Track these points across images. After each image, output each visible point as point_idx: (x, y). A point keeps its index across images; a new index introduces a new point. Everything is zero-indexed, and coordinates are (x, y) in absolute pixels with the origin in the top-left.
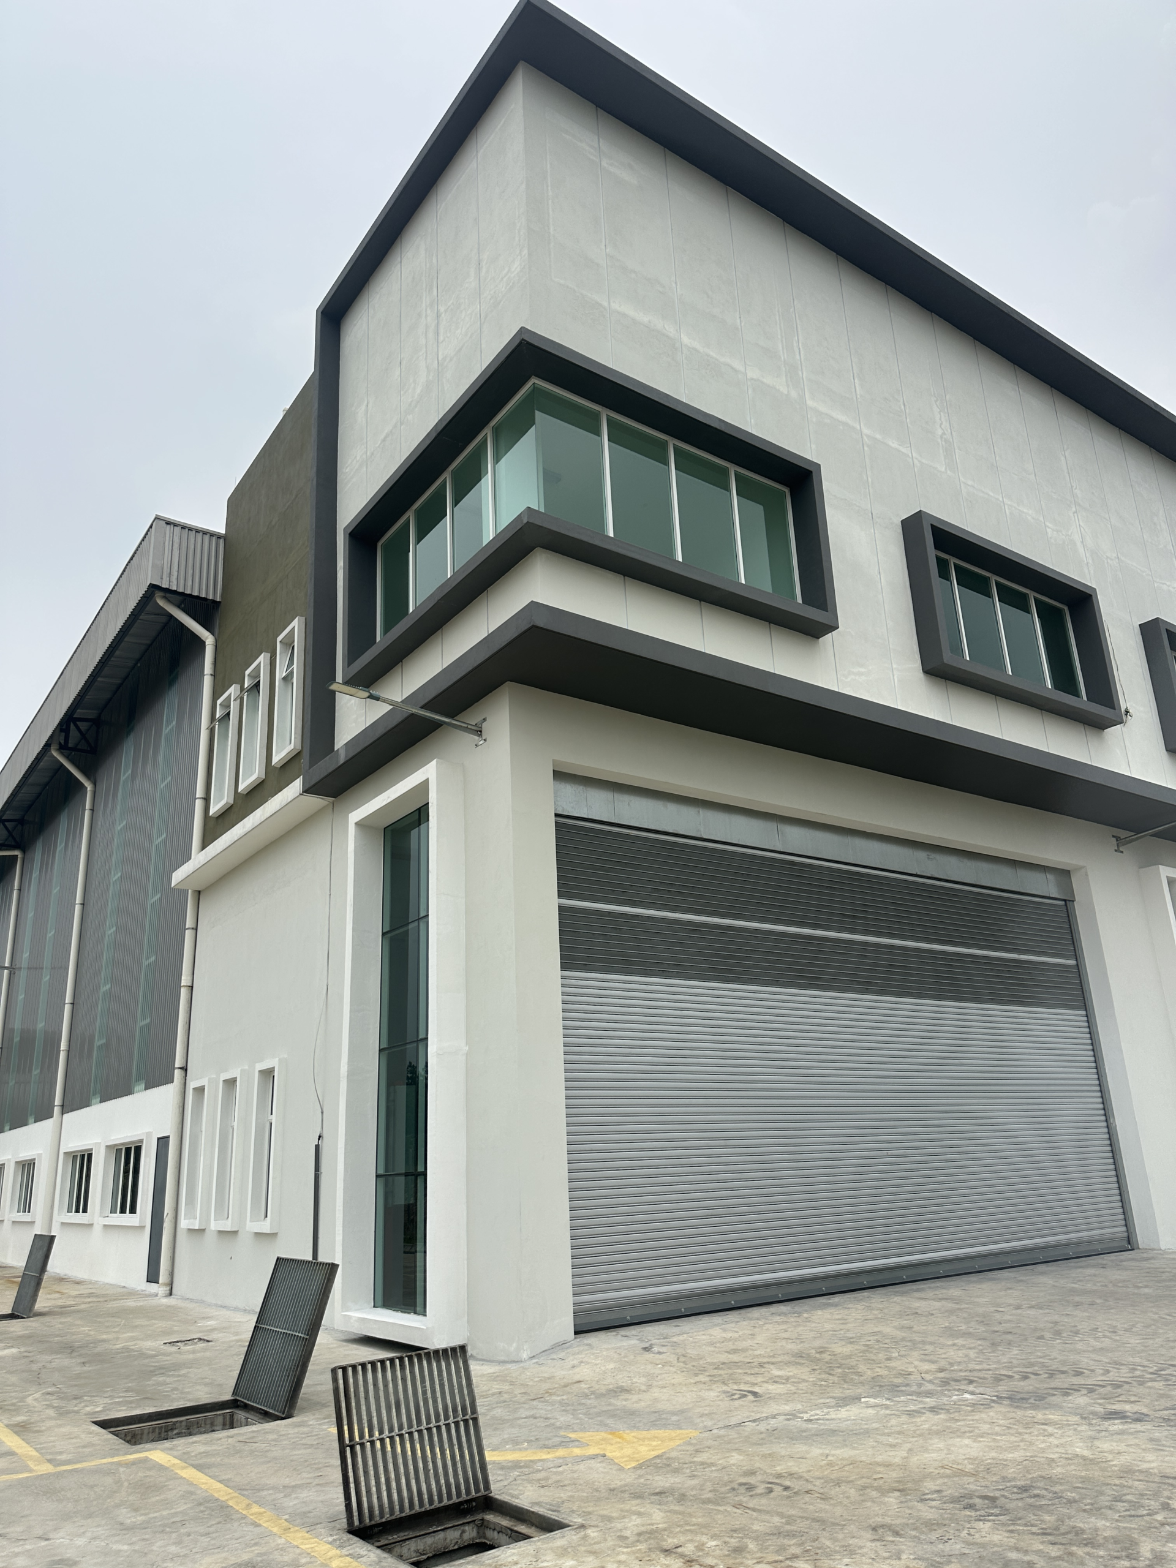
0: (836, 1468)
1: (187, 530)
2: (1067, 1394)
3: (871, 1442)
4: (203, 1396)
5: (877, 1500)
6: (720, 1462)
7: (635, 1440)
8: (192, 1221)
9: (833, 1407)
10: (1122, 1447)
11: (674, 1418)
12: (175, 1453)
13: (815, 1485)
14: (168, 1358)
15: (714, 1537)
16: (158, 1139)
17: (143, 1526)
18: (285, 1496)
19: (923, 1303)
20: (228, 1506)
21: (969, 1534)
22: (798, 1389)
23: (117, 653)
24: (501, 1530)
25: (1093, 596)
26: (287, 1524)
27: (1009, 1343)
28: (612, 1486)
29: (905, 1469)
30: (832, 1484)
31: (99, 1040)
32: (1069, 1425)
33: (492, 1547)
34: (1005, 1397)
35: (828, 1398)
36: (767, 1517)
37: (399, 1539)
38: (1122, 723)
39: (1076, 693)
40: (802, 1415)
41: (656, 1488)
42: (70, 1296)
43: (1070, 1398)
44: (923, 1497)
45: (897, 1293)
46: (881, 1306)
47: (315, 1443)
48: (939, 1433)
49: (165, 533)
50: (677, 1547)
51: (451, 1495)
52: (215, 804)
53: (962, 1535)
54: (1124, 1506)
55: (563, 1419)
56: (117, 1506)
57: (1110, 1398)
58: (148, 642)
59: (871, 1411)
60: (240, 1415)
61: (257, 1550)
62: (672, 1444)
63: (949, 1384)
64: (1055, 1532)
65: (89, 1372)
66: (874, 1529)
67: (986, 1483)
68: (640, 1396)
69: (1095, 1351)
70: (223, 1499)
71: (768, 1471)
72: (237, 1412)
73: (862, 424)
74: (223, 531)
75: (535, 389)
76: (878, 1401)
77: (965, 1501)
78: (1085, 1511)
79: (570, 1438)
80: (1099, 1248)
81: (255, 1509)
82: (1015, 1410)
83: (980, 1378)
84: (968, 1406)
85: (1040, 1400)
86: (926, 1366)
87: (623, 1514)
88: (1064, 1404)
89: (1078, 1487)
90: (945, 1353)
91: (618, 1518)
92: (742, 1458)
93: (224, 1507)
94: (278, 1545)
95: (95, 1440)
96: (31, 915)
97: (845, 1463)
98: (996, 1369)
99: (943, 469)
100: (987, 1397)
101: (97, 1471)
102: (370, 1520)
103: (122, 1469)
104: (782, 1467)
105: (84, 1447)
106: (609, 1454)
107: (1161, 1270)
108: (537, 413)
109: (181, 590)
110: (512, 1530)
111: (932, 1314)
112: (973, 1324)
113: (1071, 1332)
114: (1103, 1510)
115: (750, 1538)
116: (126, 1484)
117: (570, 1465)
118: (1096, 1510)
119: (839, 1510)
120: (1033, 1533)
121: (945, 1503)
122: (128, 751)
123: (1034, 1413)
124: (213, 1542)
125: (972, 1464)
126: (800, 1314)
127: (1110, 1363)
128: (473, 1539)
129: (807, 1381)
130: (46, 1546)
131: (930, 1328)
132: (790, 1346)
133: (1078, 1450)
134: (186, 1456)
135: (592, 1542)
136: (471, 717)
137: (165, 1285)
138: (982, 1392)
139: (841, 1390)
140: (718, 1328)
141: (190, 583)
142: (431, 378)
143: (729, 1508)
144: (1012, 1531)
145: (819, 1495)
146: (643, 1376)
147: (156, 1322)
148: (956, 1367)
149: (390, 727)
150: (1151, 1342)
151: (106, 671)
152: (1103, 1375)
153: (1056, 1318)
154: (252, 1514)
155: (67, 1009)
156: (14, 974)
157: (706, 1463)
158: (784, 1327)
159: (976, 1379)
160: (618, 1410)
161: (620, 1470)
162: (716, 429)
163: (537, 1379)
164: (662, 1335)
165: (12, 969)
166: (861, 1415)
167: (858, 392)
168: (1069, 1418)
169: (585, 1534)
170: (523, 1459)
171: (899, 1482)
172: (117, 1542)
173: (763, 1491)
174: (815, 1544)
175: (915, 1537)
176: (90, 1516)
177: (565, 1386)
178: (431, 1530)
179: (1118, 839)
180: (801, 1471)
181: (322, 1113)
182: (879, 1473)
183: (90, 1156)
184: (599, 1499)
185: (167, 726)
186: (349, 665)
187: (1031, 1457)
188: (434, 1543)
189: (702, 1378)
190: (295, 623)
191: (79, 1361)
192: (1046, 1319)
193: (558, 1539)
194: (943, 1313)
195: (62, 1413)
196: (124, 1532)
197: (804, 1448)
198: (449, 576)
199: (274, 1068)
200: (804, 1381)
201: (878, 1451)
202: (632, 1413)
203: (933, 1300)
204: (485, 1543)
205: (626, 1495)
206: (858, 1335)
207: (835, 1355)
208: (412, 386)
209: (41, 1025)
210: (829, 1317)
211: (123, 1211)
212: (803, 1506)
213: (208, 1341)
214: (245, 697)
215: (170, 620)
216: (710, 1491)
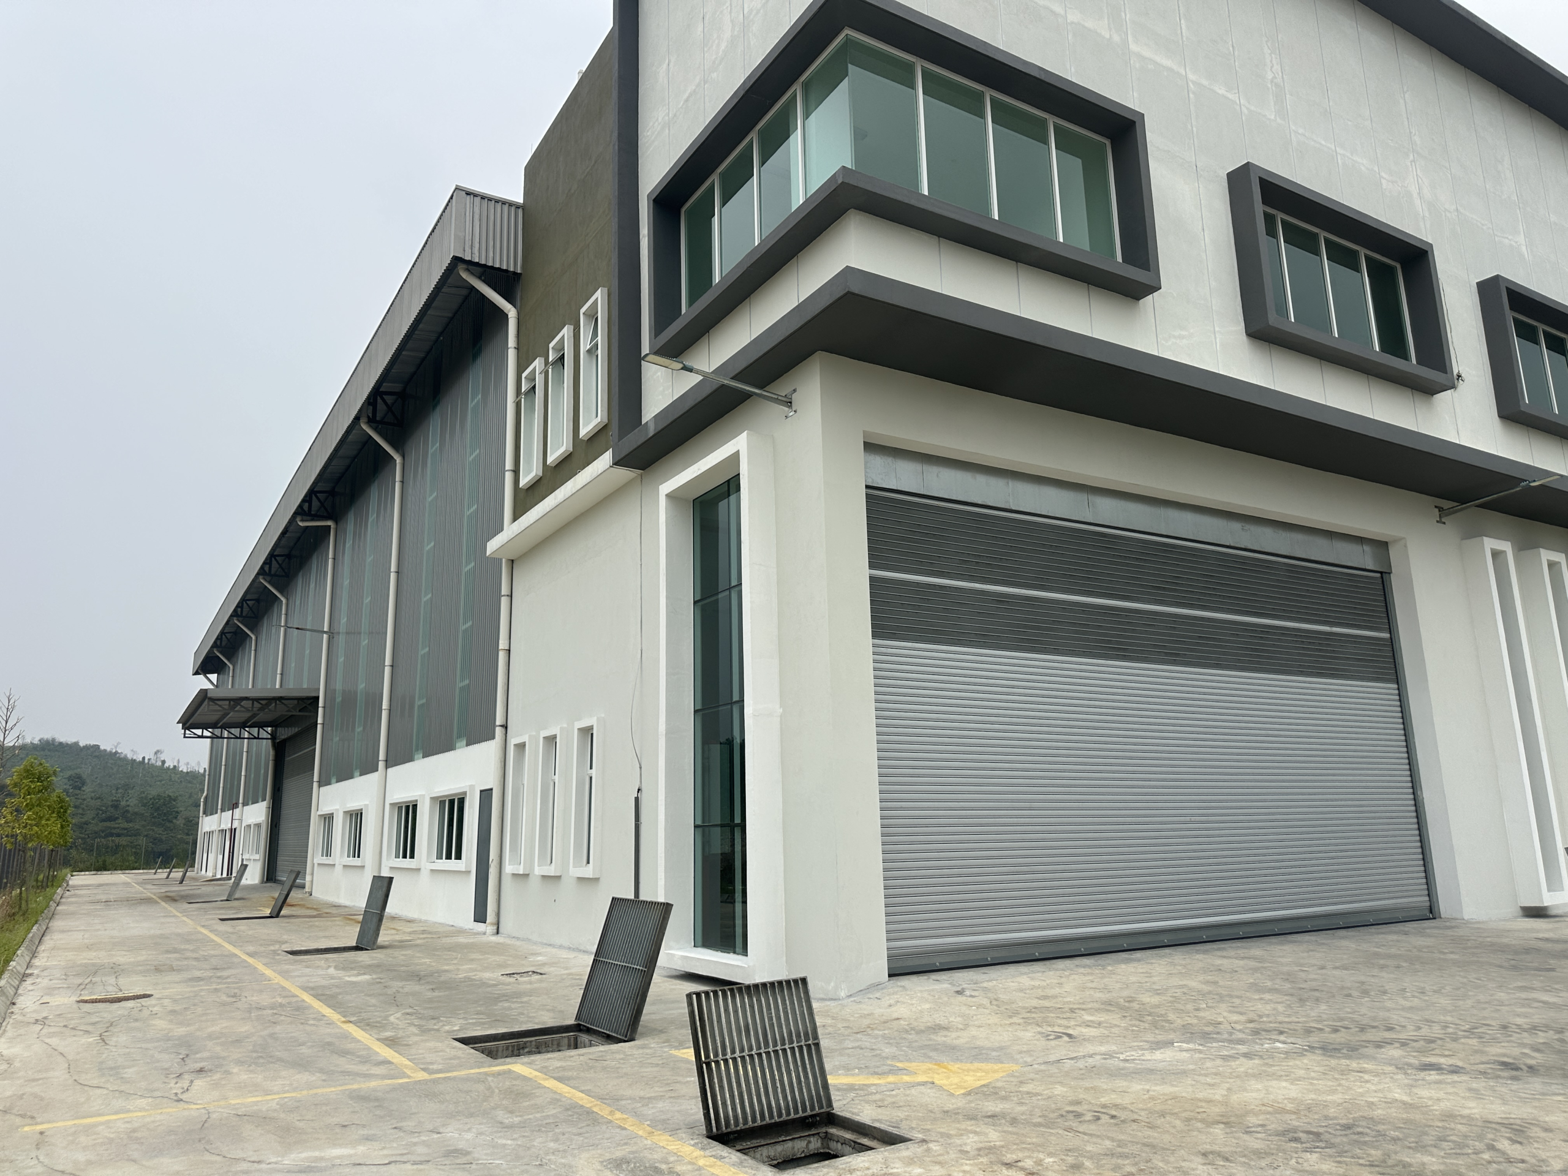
0: (1159, 1101)
1: (486, 200)
2: (1380, 1047)
3: (1189, 1081)
4: (548, 1020)
5: (1203, 1130)
6: (1045, 1092)
7: (960, 1071)
8: (516, 866)
9: (1147, 1050)
10: (1441, 1095)
11: (994, 1054)
12: (535, 1067)
13: (1140, 1116)
14: (507, 987)
15: (1050, 1155)
16: (481, 791)
17: (522, 1126)
18: (643, 1106)
19: (1225, 961)
20: (593, 1112)
21: (1297, 1163)
22: (1111, 1033)
23: (421, 326)
24: (845, 1142)
25: (1429, 253)
26: (650, 1129)
27: (1317, 1000)
28: (946, 1109)
29: (1227, 1105)
30: (1157, 1115)
31: (419, 699)
32: (1385, 1073)
33: (836, 1156)
34: (1317, 1047)
35: (1141, 1041)
36: (1100, 1141)
37: (752, 1146)
38: (1453, 388)
39: (1405, 356)
40: (1118, 1056)
41: (987, 1112)
42: (405, 933)
43: (1383, 1050)
44: (1248, 1130)
45: (1198, 952)
46: (1184, 962)
47: (660, 1062)
48: (1257, 1076)
49: (466, 204)
50: (1017, 1162)
51: (798, 1110)
52: (525, 476)
53: (1290, 1163)
54: (1449, 1146)
55: (888, 1051)
56: (494, 1109)
57: (1424, 1052)
58: (450, 315)
59: (1186, 1055)
60: (584, 1038)
61: (628, 1149)
62: (997, 1076)
63: (1259, 1033)
64: (1382, 1164)
65: (440, 997)
66: (1204, 1155)
67: (1308, 1120)
68: (958, 1034)
69: (1403, 1009)
70: (588, 1106)
71: (1093, 1102)
72: (583, 1035)
73: (1187, 70)
74: (521, 201)
75: (848, 41)
76: (1191, 1046)
77: (1290, 1135)
78: (1410, 1148)
79: (898, 1067)
80: (1400, 916)
81: (618, 1115)
82: (1329, 1059)
83: (1290, 1030)
84: (1280, 1053)
85: (1352, 1051)
86: (1235, 1017)
87: (961, 1132)
88: (1378, 1055)
89: (1402, 1128)
90: (1253, 1006)
91: (956, 1135)
92: (1065, 1089)
93: (589, 1112)
94: (646, 1145)
95: (460, 1053)
96: (346, 582)
97: (1166, 1097)
98: (1305, 1022)
99: (1273, 117)
100: (1298, 1046)
101: (467, 1079)
102: (726, 1128)
103: (490, 1079)
104: (1107, 1098)
105: (451, 1059)
106: (937, 1082)
107: (1465, 938)
108: (850, 66)
109: (483, 262)
110: (855, 1142)
111: (1236, 971)
112: (1278, 981)
113: (1379, 991)
114: (1428, 1148)
115: (1085, 1157)
116: (497, 1091)
117: (902, 1090)
118: (1420, 1147)
119: (1167, 1138)
120: (1361, 1165)
121: (1270, 1135)
122: (434, 425)
123: (1348, 1062)
124: (586, 1141)
125: (1292, 1103)
126: (1104, 967)
127: (1420, 1021)
128: (818, 1149)
129: (1119, 1026)
130: (439, 1138)
131: (1235, 983)
132: (1098, 995)
133: (1396, 1095)
134: (545, 1070)
135: (936, 1154)
136: (781, 388)
137: (492, 924)
138: (1293, 1042)
139: (1153, 1035)
140: (1025, 977)
141: (491, 254)
142: (736, 33)
143: (1061, 1132)
144: (1339, 1162)
145: (1146, 1124)
146: (959, 1016)
147: (489, 956)
148: (1265, 1019)
149: (700, 399)
150: (1461, 1003)
151: (410, 345)
152: (1416, 1030)
153: (1363, 978)
154: (617, 1120)
155: (387, 671)
156: (333, 638)
157: (1033, 1093)
158: (1091, 978)
159: (1286, 1030)
160: (939, 1044)
161: (949, 1095)
162: (1035, 77)
163: (857, 1015)
164: (972, 980)
165: (331, 634)
166: (1176, 1058)
167: (1184, 34)
168: (1384, 1068)
169: (928, 1147)
170: (858, 1083)
171: (1222, 1116)
172: (500, 1137)
173: (1091, 1118)
174: (1149, 1164)
175: (1245, 1163)
176: (471, 1115)
177: (885, 1022)
178: (781, 1139)
179: (1440, 509)
180: (1125, 1102)
181: (641, 768)
182: (1202, 1107)
183: (415, 806)
184: (935, 1119)
185: (473, 400)
186: (656, 336)
187: (1351, 1099)
188: (783, 1150)
189: (1015, 1020)
190: (598, 294)
191: (428, 988)
192: (1352, 979)
193: (902, 1151)
194: (1247, 970)
195: (424, 1031)
196: (506, 1130)
197: (1125, 1084)
198: (756, 244)
199: (593, 726)
200: (1116, 1026)
201: (1198, 1088)
202: (953, 1048)
203: (1236, 958)
204: (829, 1153)
205: (960, 1117)
206: (1165, 987)
207: (1143, 1004)
208: (716, 42)
209: (362, 686)
210: (1133, 970)
211: (449, 857)
212: (1132, 1132)
213: (541, 974)
214: (550, 370)
215: (470, 293)
216: (1040, 1116)
